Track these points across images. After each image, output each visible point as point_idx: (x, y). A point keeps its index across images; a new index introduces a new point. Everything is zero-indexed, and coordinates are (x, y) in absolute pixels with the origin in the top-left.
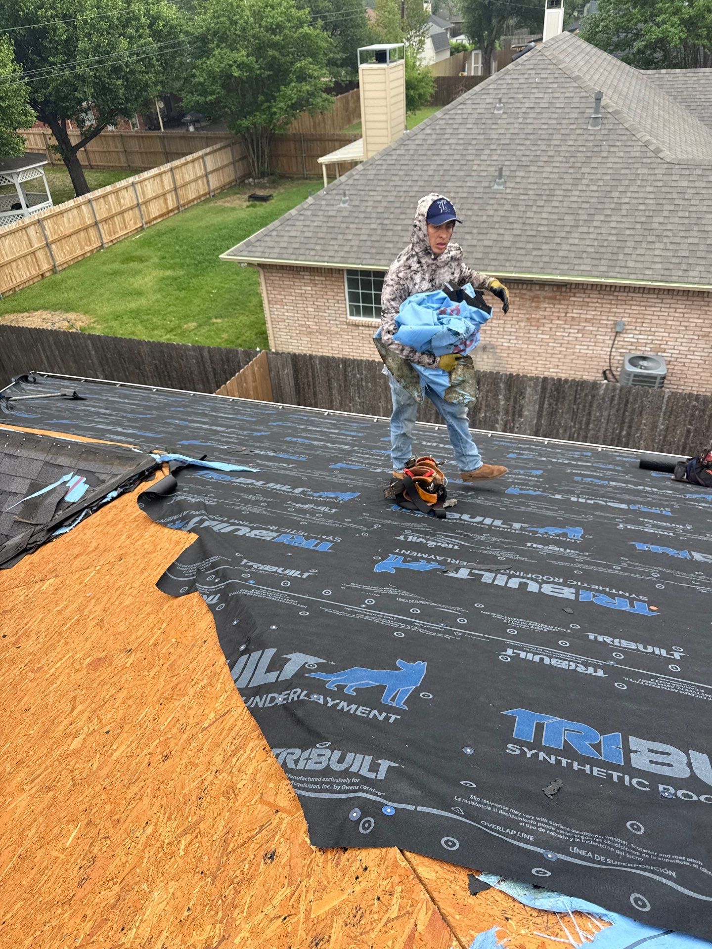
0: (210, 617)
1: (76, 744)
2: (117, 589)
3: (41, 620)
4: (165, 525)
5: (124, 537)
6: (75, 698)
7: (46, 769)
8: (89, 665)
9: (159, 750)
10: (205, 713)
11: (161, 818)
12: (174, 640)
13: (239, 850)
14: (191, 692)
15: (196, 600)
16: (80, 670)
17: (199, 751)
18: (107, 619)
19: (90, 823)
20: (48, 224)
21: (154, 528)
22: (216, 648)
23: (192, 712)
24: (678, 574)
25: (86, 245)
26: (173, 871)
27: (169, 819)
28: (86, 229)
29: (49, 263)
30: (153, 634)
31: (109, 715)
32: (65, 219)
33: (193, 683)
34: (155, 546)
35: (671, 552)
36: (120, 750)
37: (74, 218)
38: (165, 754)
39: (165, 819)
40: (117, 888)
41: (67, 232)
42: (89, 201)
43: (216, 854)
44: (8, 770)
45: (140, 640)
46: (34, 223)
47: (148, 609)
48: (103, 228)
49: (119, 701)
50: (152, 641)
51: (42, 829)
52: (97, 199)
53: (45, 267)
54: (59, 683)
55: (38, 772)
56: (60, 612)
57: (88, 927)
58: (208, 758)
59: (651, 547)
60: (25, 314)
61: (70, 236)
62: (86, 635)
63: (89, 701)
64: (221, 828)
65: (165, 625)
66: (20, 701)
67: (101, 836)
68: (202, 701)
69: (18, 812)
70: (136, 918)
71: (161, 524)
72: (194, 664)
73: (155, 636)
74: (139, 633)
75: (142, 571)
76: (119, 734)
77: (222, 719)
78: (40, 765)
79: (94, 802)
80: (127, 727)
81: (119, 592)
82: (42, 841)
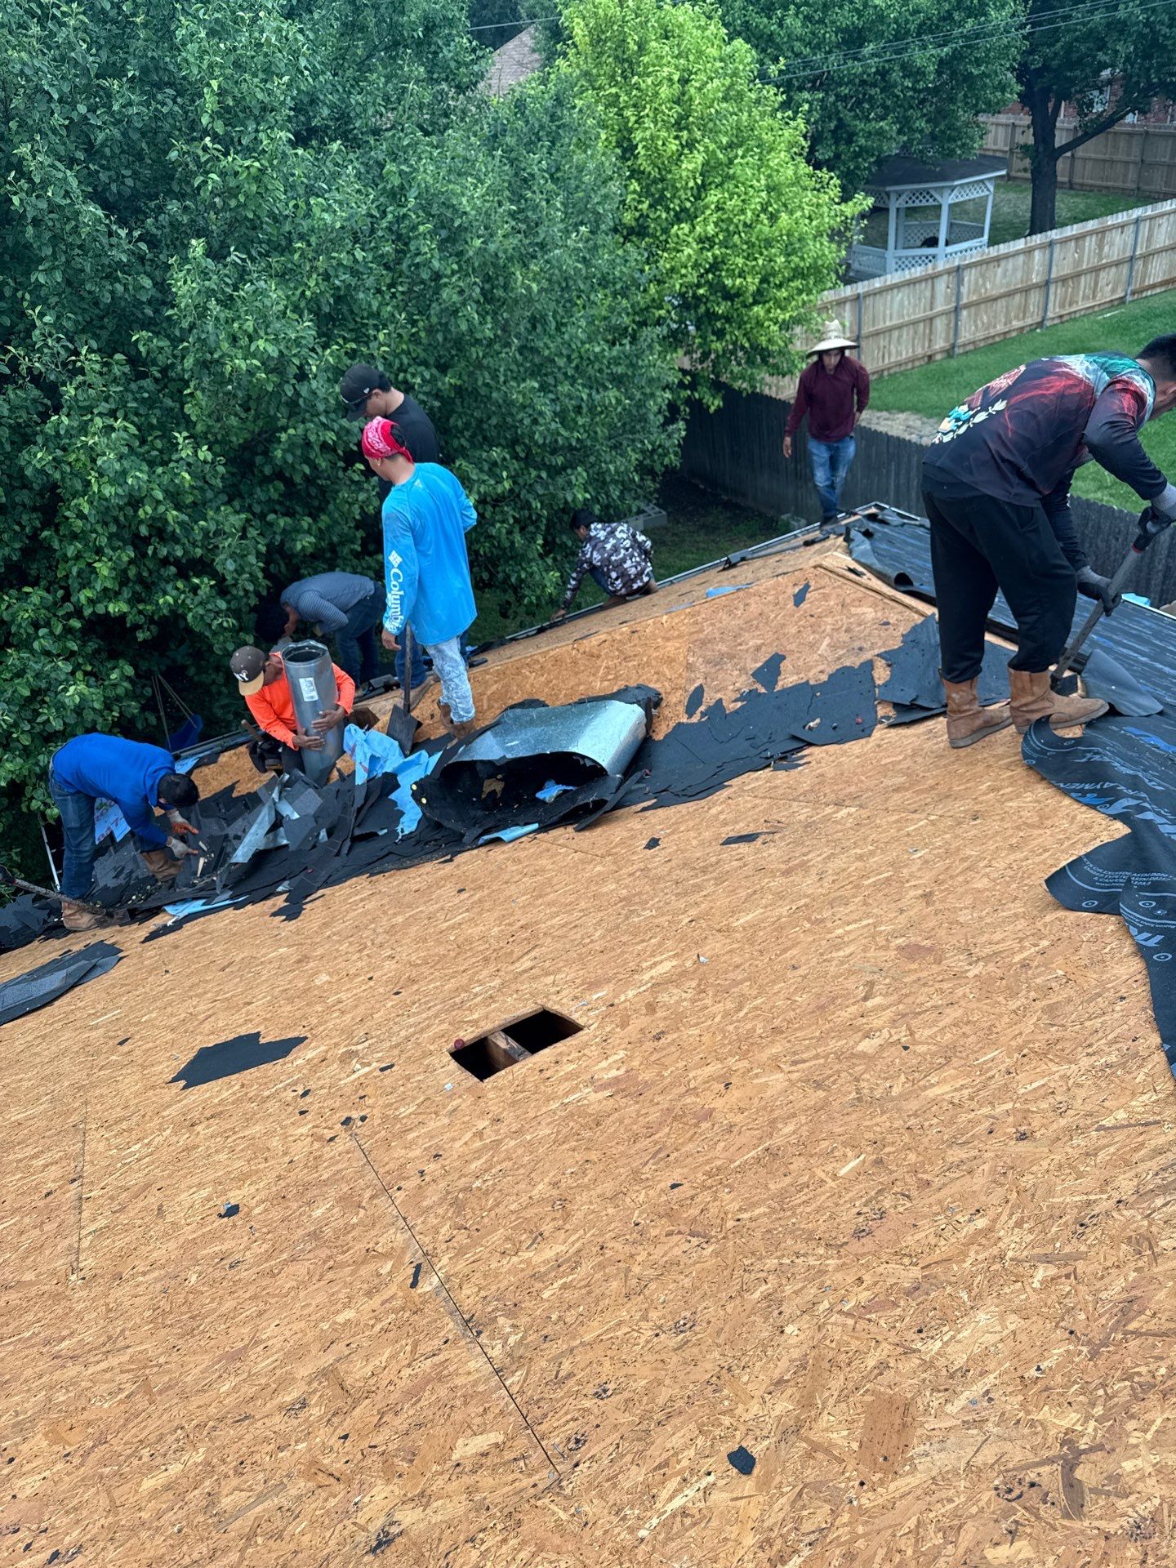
0: (1136, 965)
1: (866, 1046)
2: (963, 860)
3: (829, 857)
4: (1066, 793)
5: (983, 787)
6: (871, 984)
7: (817, 1057)
8: (900, 948)
9: (1011, 1119)
10: (1106, 1104)
11: (1004, 1218)
12: (1061, 973)
13: (1151, 1339)
14: (1085, 1062)
15: (1112, 927)
16: (886, 948)
17: (1087, 1154)
18: (938, 895)
19: (879, 1162)
20: (969, 277)
21: (1043, 791)
22: (1143, 1016)
23: (1082, 1093)
25: (1017, 318)
26: (1017, 1301)
27: (1019, 1224)
28: (1026, 291)
29: (947, 340)
30: (1022, 949)
31: (928, 1032)
32: (1000, 271)
33: (1090, 1050)
34: (1043, 818)
36: (941, 1088)
37: (1015, 270)
38: (1022, 1129)
39: (1011, 1223)
40: (916, 1272)
41: (995, 293)
42: (1051, 244)
43: (1103, 1321)
44: (759, 1031)
45: (996, 948)
46: (948, 272)
47: (1018, 908)
48: (1056, 292)
49: (947, 1021)
50: (1017, 959)
51: (804, 1131)
52: (1065, 241)
53: (940, 344)
54: (848, 951)
55: (805, 1056)
56: (860, 858)
57: (864, 1296)
58: (1105, 1174)
60: (885, 414)
61: (996, 299)
62: (900, 905)
63: (895, 997)
64: (1118, 1289)
65: (1045, 943)
66: (785, 950)
67: (896, 1189)
68: (1103, 1085)
69: (769, 1093)
70: (945, 1329)
71: (1059, 788)
72: (1097, 1023)
73: (1025, 954)
74: (997, 937)
75: (1012, 848)
76: (941, 1066)
77: (1142, 1129)
78: (808, 1048)
79: (890, 1139)
80: (955, 1062)
81: (965, 865)
82: (803, 1147)
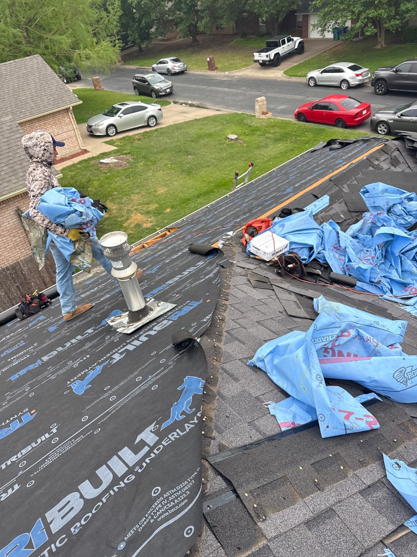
24: (39, 378)
35: (31, 367)
59: (20, 373)
